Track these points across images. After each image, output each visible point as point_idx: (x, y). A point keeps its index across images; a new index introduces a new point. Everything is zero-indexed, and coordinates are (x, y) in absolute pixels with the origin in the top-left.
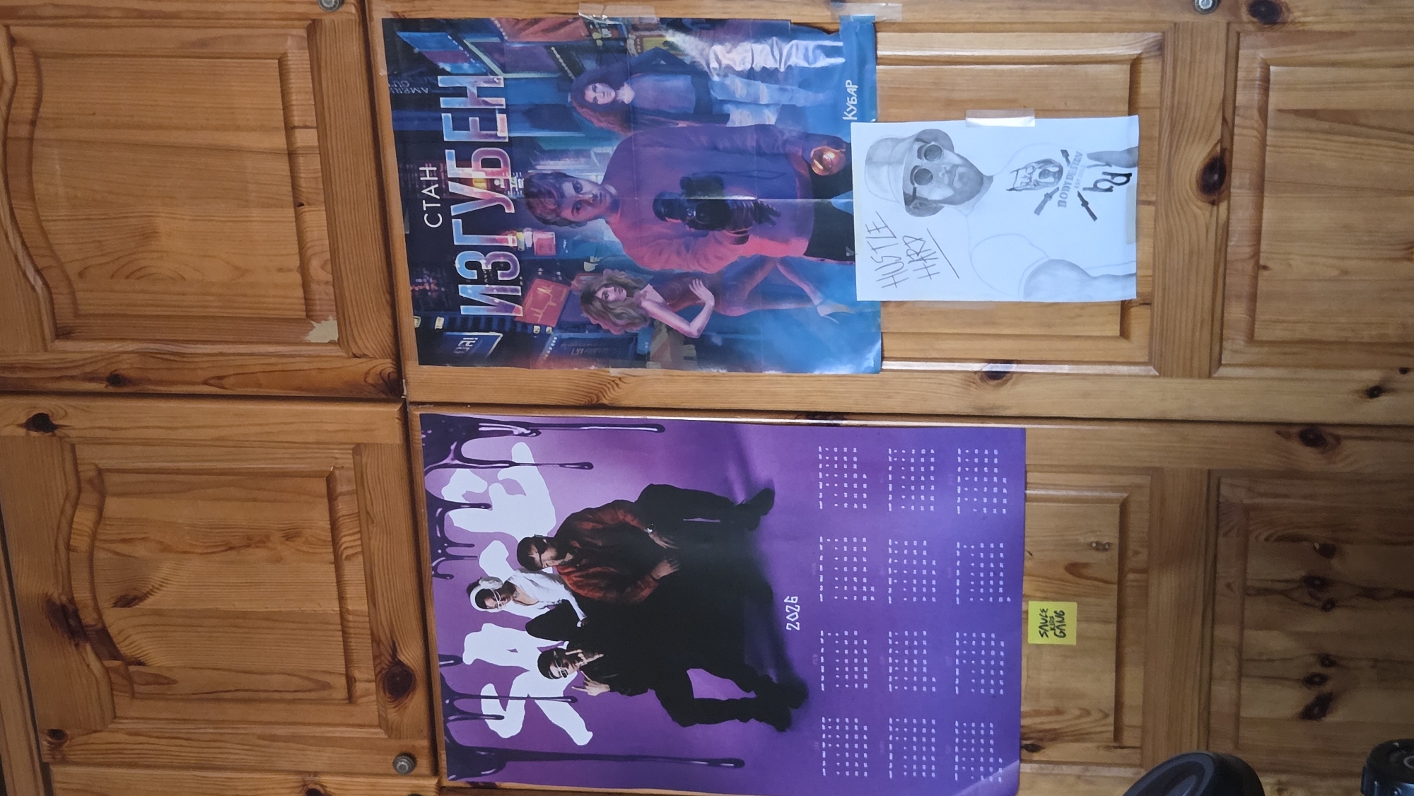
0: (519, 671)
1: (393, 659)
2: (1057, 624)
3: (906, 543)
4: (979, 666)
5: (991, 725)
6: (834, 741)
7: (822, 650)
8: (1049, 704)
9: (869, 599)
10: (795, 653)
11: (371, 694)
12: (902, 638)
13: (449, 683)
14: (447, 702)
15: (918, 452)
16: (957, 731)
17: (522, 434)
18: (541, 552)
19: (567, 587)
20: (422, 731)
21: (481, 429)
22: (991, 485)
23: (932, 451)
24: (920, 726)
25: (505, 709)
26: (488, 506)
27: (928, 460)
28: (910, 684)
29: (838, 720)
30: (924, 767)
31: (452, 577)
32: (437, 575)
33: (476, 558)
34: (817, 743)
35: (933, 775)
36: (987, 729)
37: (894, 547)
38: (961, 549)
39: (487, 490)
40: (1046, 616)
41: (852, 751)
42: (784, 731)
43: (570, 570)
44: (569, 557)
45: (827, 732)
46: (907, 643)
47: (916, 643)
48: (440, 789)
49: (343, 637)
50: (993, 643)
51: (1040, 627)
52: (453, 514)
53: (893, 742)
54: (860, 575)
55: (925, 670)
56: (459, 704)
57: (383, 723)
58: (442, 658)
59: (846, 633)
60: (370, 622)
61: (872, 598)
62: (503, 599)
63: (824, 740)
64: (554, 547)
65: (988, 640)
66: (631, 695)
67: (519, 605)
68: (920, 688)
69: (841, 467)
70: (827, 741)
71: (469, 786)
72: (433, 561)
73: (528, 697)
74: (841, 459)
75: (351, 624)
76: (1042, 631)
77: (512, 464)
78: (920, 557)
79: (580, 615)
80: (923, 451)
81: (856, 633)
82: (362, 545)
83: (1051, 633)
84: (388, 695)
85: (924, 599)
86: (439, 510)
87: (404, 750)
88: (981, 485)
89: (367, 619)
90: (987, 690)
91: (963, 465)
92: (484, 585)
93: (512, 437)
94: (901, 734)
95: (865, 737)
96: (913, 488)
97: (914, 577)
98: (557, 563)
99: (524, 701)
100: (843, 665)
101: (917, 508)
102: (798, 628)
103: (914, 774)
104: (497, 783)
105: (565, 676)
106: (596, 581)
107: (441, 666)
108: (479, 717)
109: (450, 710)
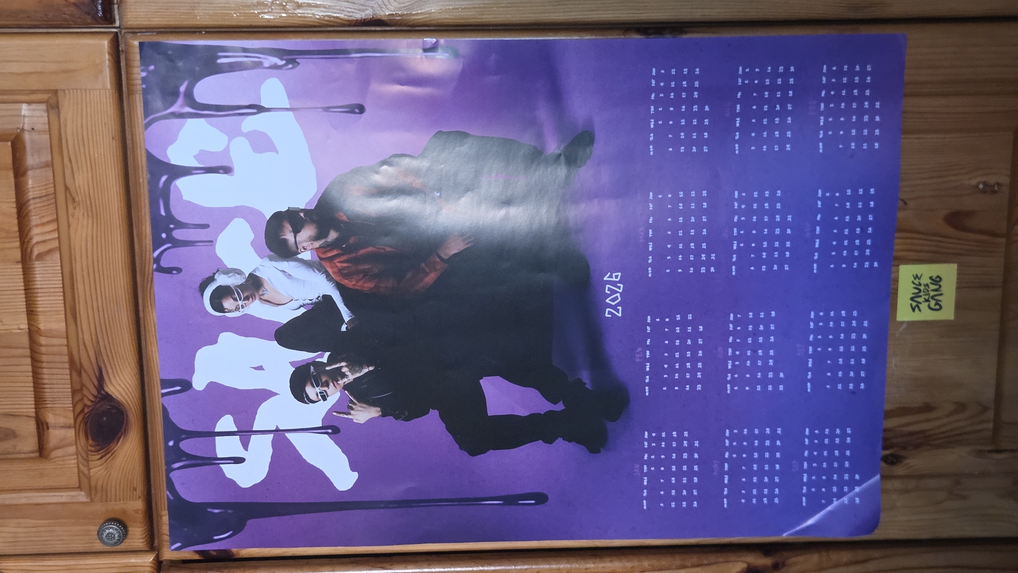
0: (266, 394)
1: (99, 392)
2: (932, 293)
3: (756, 194)
4: (836, 355)
5: (849, 431)
6: (658, 463)
7: (648, 342)
8: (918, 399)
9: (708, 270)
10: (614, 347)
11: (70, 445)
12: (744, 322)
13: (174, 419)
14: (171, 443)
15: (775, 69)
16: (807, 441)
17: (275, 67)
18: (296, 231)
19: (329, 278)
20: (135, 489)
21: (220, 61)
22: (861, 112)
23: (792, 69)
24: (762, 437)
25: (246, 448)
26: (227, 170)
27: (786, 82)
28: (753, 382)
29: (664, 435)
30: (766, 491)
31: (179, 270)
32: (161, 269)
33: (211, 242)
34: (637, 466)
35: (776, 500)
36: (844, 435)
37: (741, 200)
38: (823, 199)
39: (228, 147)
40: (920, 284)
41: (679, 474)
42: (599, 452)
43: (335, 252)
44: (333, 235)
45: (650, 451)
46: (750, 328)
47: (762, 328)
48: (159, 564)
49: (33, 366)
50: (854, 323)
51: (912, 299)
52: (182, 184)
53: (728, 461)
54: (698, 239)
55: (771, 362)
56: (186, 445)
57: (84, 483)
58: (165, 383)
59: (678, 317)
60: (68, 346)
61: (712, 270)
62: (247, 298)
63: (646, 462)
64: (313, 221)
65: (849, 319)
66: (407, 419)
67: (267, 306)
68: (765, 387)
69: (678, 96)
70: (649, 463)
71: (197, 557)
72: (154, 251)
73: (277, 430)
74: (679, 84)
75: (43, 349)
76: (914, 304)
77: (260, 109)
78: (772, 212)
79: (346, 315)
80: (781, 69)
81: (690, 317)
82: (59, 238)
83: (924, 306)
84: (91, 442)
85: (775, 267)
86: (164, 178)
87: (112, 516)
88: (848, 112)
89: (64, 341)
90: (846, 386)
91: (828, 87)
92: (222, 280)
93: (260, 70)
94: (739, 450)
95: (696, 456)
96: (765, 121)
97: (765, 238)
98: (317, 244)
99: (271, 436)
100: (674, 360)
101: (770, 148)
102: (620, 315)
103: (754, 501)
104: (234, 550)
105: (324, 398)
106: (367, 267)
107: (164, 395)
108: (212, 461)
109: (175, 454)
